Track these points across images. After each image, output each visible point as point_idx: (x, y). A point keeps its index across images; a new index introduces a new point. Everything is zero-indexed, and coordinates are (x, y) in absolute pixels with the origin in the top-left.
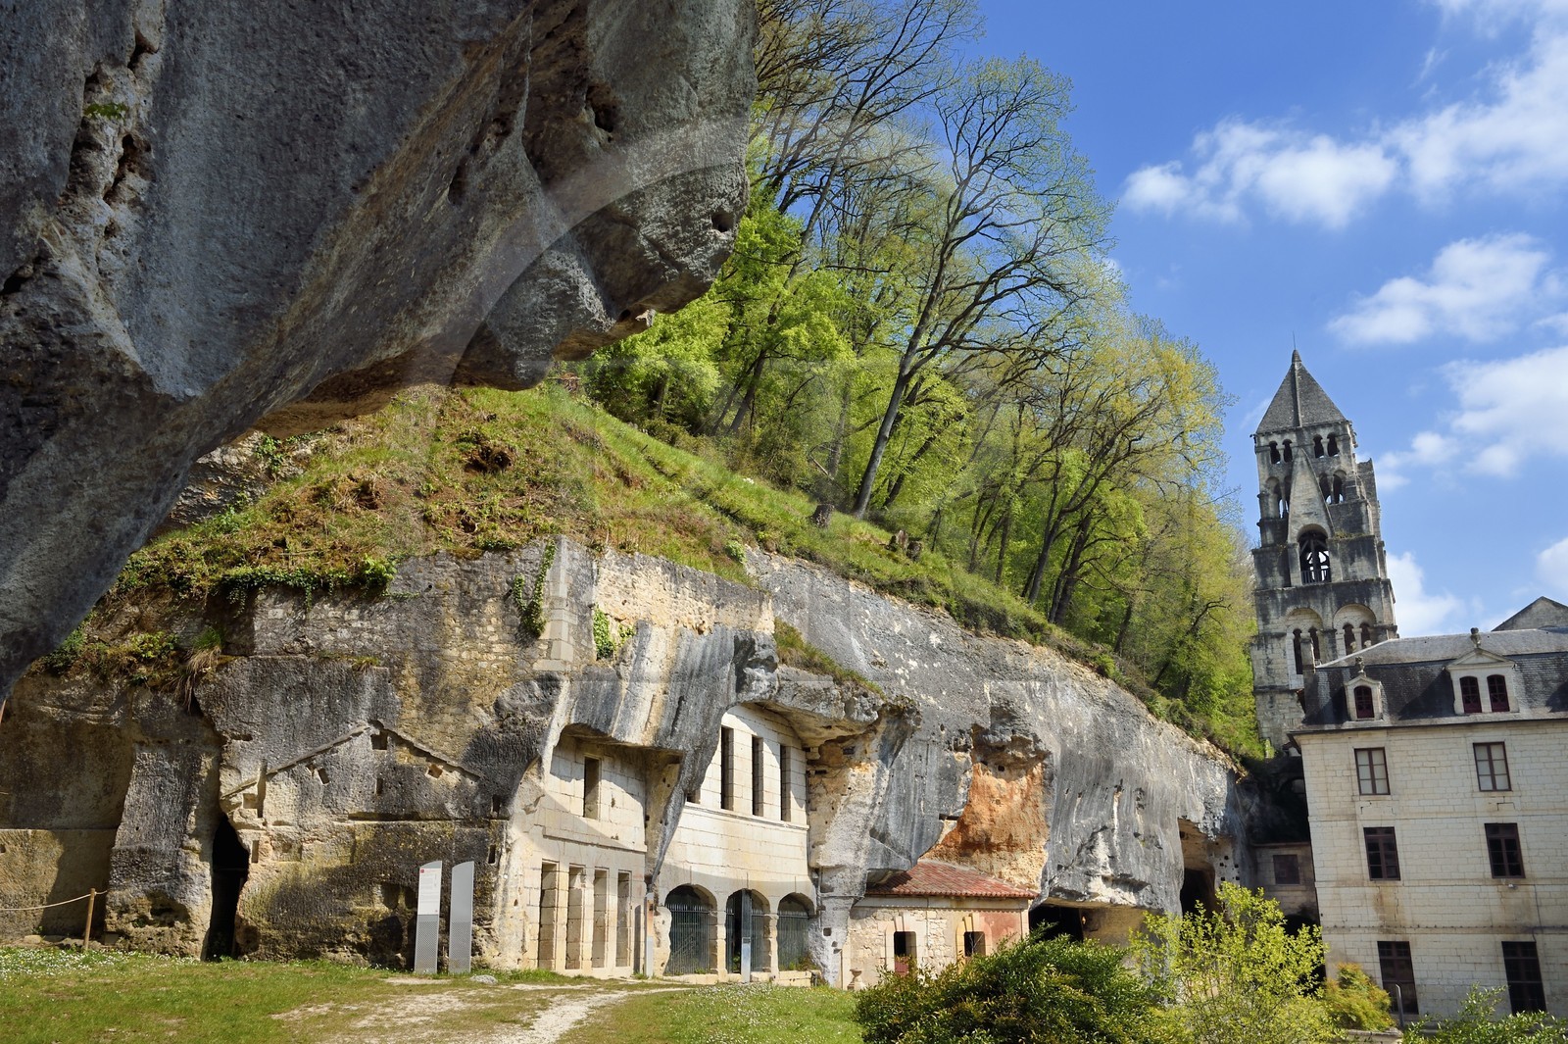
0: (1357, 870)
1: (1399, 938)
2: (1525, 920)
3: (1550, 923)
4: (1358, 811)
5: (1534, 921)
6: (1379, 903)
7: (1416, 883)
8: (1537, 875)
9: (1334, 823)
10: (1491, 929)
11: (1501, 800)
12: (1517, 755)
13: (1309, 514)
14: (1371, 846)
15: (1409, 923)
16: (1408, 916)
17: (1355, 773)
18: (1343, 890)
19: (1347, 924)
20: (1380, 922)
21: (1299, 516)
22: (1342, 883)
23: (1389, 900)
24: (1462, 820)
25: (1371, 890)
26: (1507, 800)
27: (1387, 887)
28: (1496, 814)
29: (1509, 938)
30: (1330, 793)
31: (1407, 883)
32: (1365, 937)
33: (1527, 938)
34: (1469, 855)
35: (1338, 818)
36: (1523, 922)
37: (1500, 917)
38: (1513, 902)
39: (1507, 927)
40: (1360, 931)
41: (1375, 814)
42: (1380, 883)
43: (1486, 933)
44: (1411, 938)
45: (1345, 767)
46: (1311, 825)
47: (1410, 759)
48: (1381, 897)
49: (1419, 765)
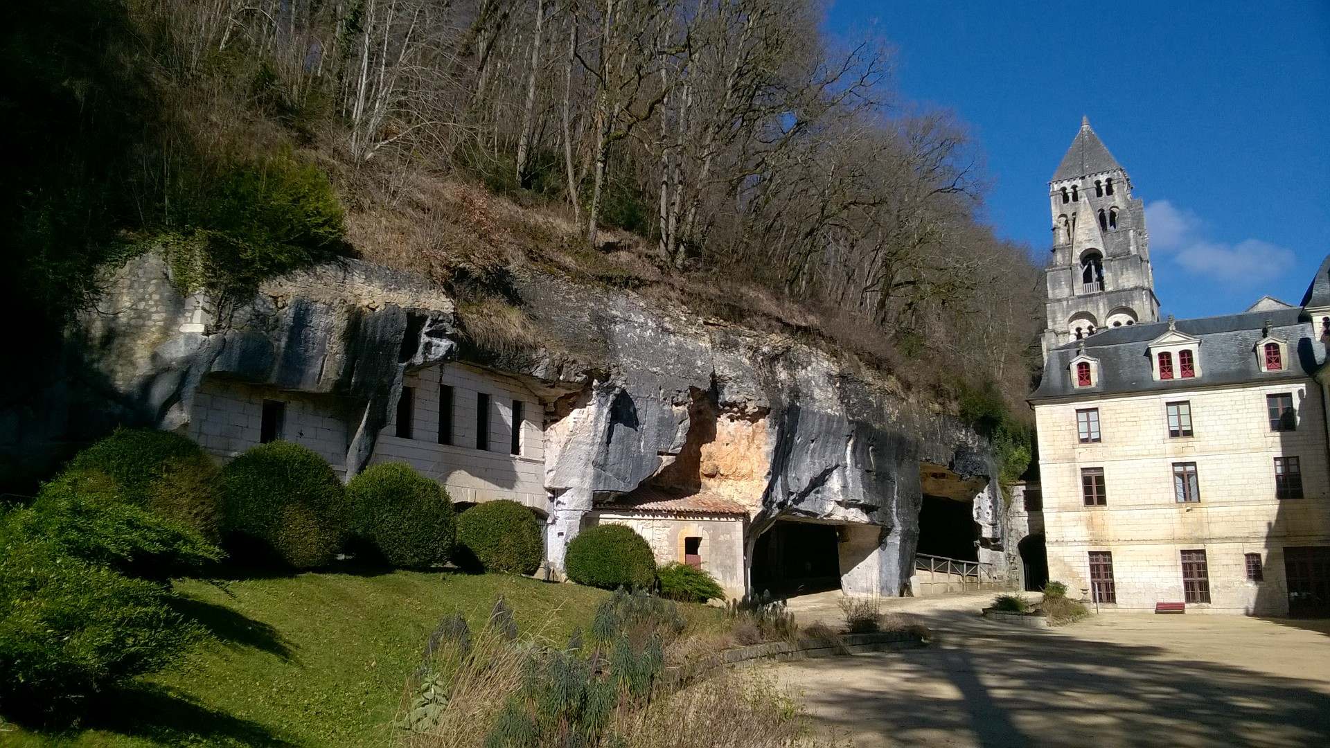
0: (1074, 499)
1: (1104, 549)
2: (1197, 534)
3: (1217, 535)
4: (1077, 456)
5: (1205, 534)
6: (1090, 523)
7: (1118, 508)
8: (1210, 500)
9: (1058, 465)
10: (1173, 540)
11: (1184, 445)
12: (1198, 410)
13: (1089, 240)
14: (1087, 481)
15: (1111, 538)
16: (1111, 533)
17: (1076, 428)
18: (1064, 515)
19: (1066, 539)
20: (1091, 537)
21: (1081, 242)
22: (1063, 509)
23: (1097, 521)
24: (1155, 460)
25: (1086, 513)
26: (1190, 444)
27: (1097, 511)
28: (1182, 455)
29: (1186, 547)
30: (1056, 443)
31: (1111, 508)
32: (1080, 548)
33: (1199, 547)
34: (1159, 486)
35: (1061, 461)
36: (1197, 535)
37: (1180, 532)
38: (1190, 520)
39: (1185, 539)
40: (1075, 544)
41: (1089, 457)
42: (1091, 508)
43: (1168, 544)
44: (1112, 549)
45: (1068, 423)
46: (1041, 467)
47: (1117, 416)
48: (1092, 519)
49: (1125, 420)
